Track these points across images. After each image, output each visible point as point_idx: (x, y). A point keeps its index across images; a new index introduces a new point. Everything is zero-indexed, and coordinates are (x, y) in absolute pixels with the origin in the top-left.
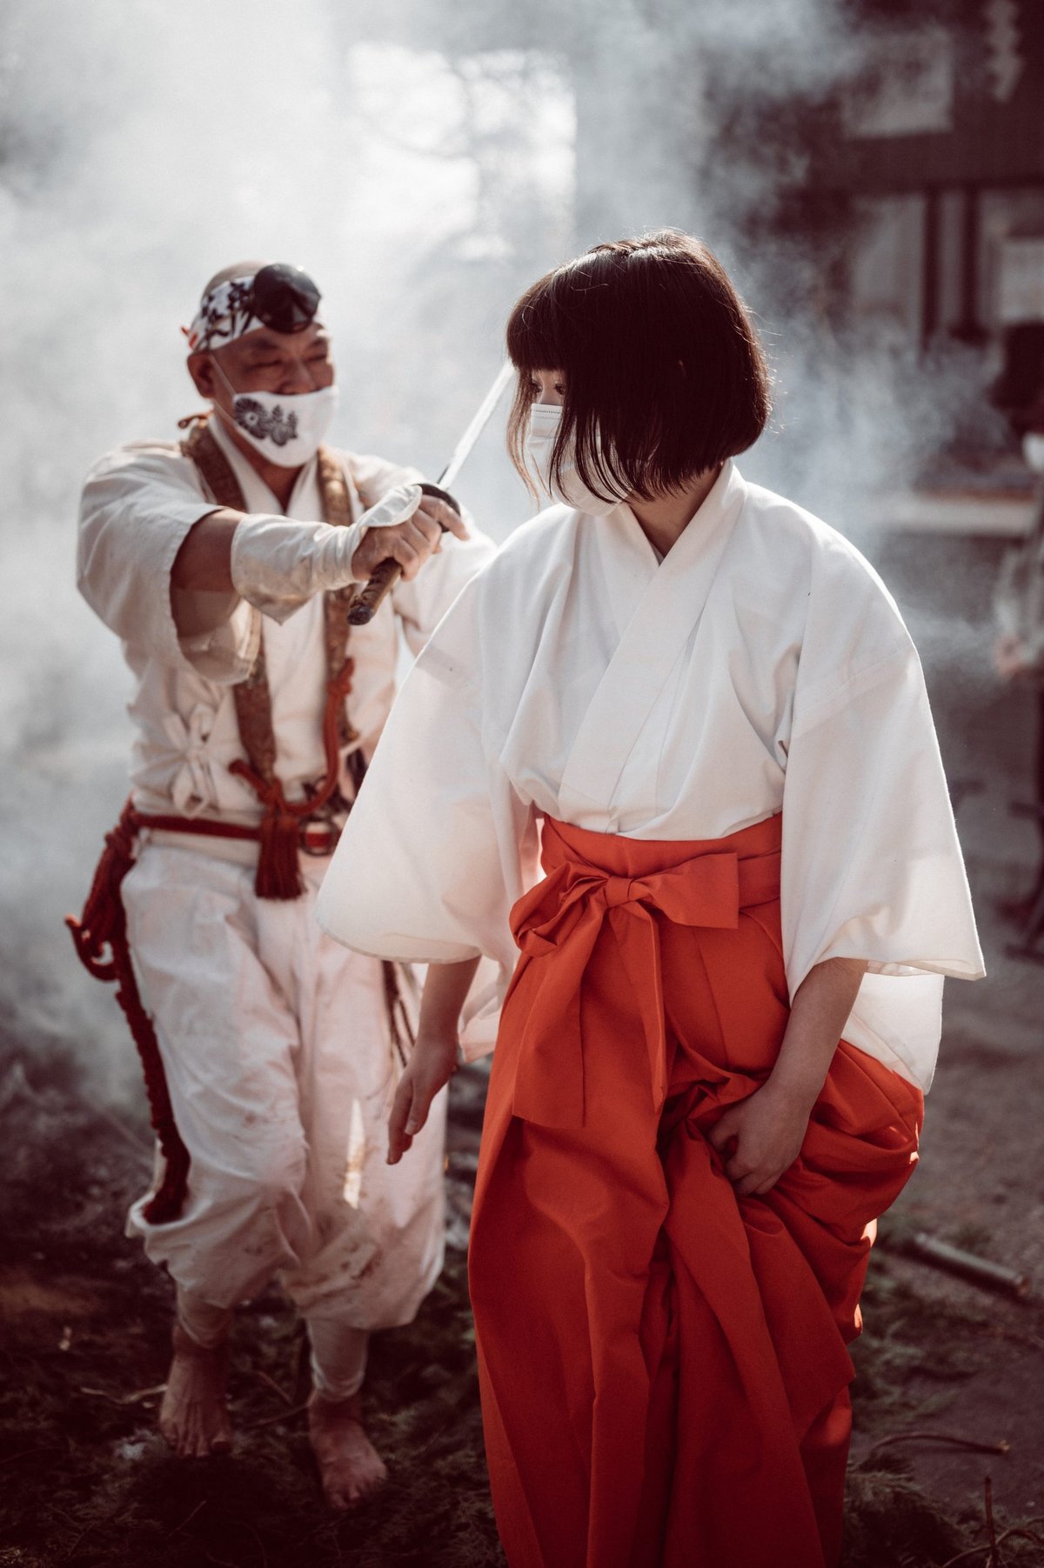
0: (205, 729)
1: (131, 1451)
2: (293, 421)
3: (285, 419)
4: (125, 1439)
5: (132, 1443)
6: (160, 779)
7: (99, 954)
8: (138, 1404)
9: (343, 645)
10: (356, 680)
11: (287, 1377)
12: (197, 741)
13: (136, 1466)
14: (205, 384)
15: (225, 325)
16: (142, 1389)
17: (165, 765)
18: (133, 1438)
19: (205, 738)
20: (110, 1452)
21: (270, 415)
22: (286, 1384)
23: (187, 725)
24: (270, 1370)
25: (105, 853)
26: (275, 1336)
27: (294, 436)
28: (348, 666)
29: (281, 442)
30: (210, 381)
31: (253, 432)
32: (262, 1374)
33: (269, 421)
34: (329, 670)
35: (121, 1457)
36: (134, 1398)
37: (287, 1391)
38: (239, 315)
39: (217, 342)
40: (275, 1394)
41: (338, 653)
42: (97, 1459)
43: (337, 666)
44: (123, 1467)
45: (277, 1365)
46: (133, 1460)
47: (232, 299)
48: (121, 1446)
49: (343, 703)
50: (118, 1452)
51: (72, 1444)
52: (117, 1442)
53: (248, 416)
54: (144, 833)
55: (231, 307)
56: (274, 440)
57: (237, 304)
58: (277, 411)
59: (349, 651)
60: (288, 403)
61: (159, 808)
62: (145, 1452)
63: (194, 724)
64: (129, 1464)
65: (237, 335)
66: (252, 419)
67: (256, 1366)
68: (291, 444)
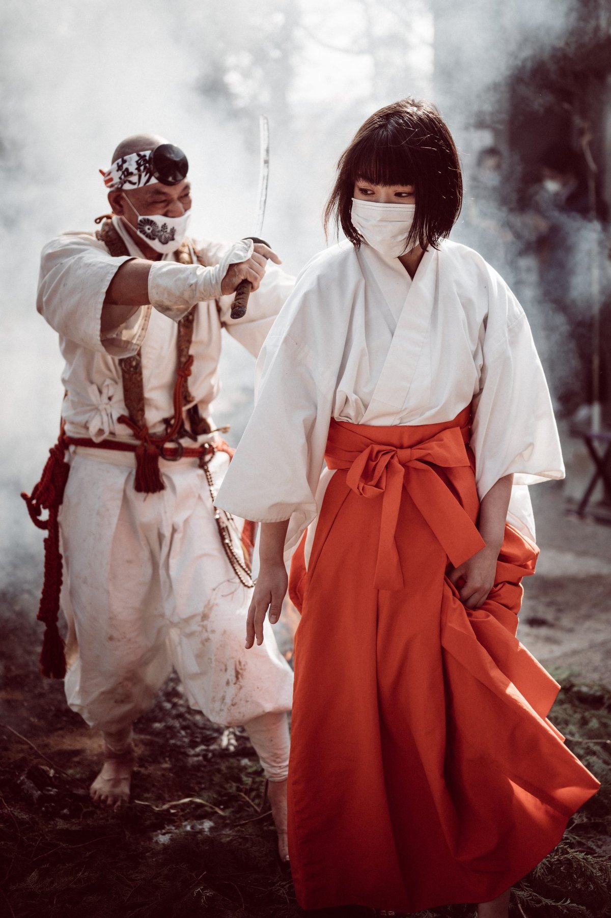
0: (110, 394)
1: (163, 839)
2: (173, 231)
3: (169, 230)
4: (159, 831)
5: (164, 834)
6: (82, 419)
7: (39, 513)
8: (168, 810)
9: (188, 348)
10: (194, 368)
11: (258, 796)
12: (105, 400)
13: (166, 847)
14: (118, 207)
15: (134, 179)
16: (169, 801)
17: (85, 412)
18: (164, 831)
19: (110, 399)
20: (150, 839)
21: (160, 228)
22: (257, 801)
23: (100, 392)
24: (248, 792)
25: (50, 459)
26: (250, 770)
27: (173, 239)
28: (190, 359)
29: (165, 242)
30: (121, 206)
31: (148, 236)
32: (242, 794)
33: (158, 232)
34: (179, 362)
35: (157, 842)
36: (165, 807)
37: (258, 805)
38: (143, 174)
39: (127, 186)
40: (249, 805)
41: (185, 353)
42: (142, 843)
43: (183, 360)
44: (159, 848)
45: (252, 790)
46: (163, 844)
47: (139, 165)
48: (157, 836)
49: (186, 381)
50: (155, 839)
51: (128, 834)
52: (155, 833)
53: (147, 227)
54: (72, 448)
55: (138, 169)
56: (160, 241)
57: (142, 168)
58: (164, 226)
59: (192, 351)
60: (170, 222)
61: (80, 434)
62: (171, 839)
63: (105, 391)
64: (162, 846)
65: (141, 185)
66: (149, 229)
67: (239, 789)
68: (171, 243)
